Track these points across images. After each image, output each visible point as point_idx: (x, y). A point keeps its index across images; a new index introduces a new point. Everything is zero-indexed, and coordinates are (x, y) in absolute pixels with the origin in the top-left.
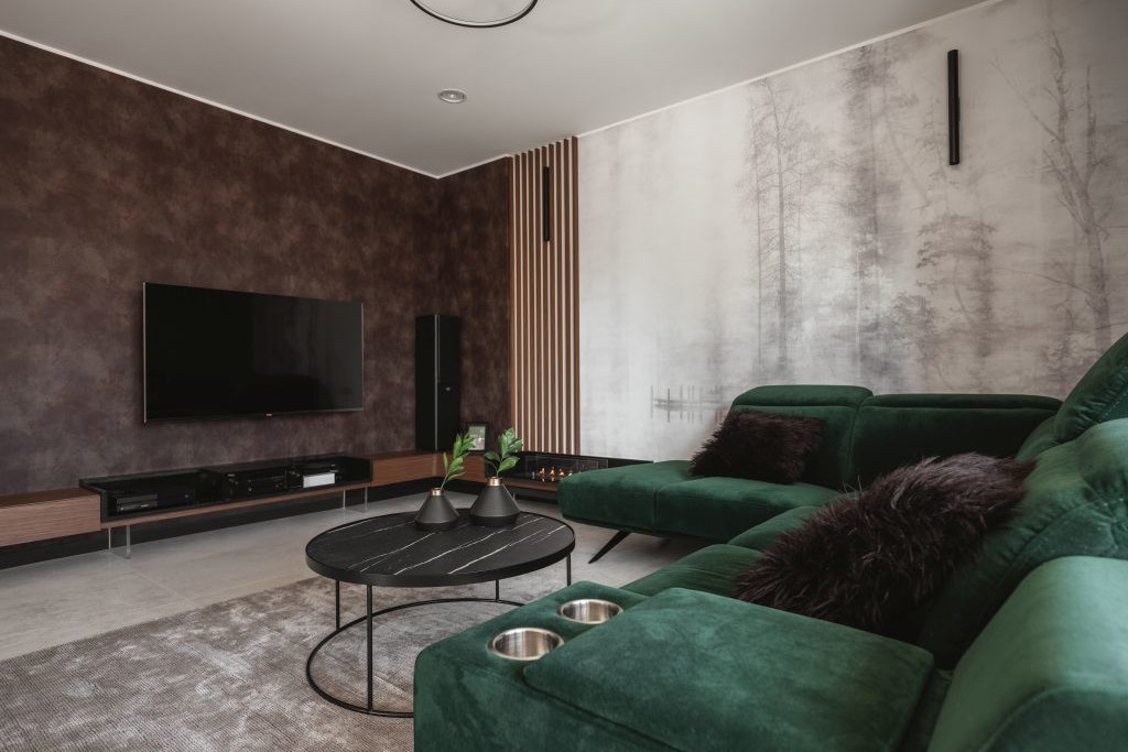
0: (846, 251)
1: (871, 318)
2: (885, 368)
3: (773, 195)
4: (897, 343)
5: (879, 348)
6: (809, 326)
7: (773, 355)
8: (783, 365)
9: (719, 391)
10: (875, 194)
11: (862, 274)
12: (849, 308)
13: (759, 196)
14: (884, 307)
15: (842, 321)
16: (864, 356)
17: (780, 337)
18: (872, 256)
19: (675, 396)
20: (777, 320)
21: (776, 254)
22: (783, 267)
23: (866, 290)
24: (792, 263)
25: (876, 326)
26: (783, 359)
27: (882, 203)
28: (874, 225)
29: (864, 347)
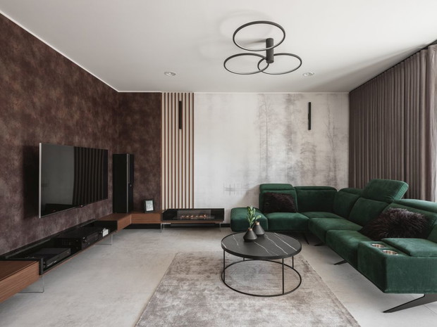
0: (284, 147)
1: (290, 165)
2: (293, 179)
3: (265, 128)
4: (295, 173)
5: (292, 174)
6: (274, 167)
7: (264, 175)
8: (267, 178)
9: (247, 185)
10: (291, 134)
11: (288, 154)
12: (284, 163)
13: (260, 128)
14: (293, 163)
15: (283, 166)
16: (288, 176)
17: (266, 169)
18: (290, 150)
19: (232, 187)
20: (265, 165)
21: (265, 146)
22: (267, 150)
23: (289, 158)
24: (270, 149)
25: (291, 168)
26: (267, 176)
27: (293, 136)
28: (291, 141)
29: (288, 173)
